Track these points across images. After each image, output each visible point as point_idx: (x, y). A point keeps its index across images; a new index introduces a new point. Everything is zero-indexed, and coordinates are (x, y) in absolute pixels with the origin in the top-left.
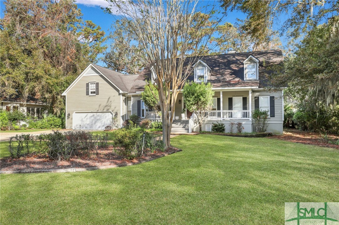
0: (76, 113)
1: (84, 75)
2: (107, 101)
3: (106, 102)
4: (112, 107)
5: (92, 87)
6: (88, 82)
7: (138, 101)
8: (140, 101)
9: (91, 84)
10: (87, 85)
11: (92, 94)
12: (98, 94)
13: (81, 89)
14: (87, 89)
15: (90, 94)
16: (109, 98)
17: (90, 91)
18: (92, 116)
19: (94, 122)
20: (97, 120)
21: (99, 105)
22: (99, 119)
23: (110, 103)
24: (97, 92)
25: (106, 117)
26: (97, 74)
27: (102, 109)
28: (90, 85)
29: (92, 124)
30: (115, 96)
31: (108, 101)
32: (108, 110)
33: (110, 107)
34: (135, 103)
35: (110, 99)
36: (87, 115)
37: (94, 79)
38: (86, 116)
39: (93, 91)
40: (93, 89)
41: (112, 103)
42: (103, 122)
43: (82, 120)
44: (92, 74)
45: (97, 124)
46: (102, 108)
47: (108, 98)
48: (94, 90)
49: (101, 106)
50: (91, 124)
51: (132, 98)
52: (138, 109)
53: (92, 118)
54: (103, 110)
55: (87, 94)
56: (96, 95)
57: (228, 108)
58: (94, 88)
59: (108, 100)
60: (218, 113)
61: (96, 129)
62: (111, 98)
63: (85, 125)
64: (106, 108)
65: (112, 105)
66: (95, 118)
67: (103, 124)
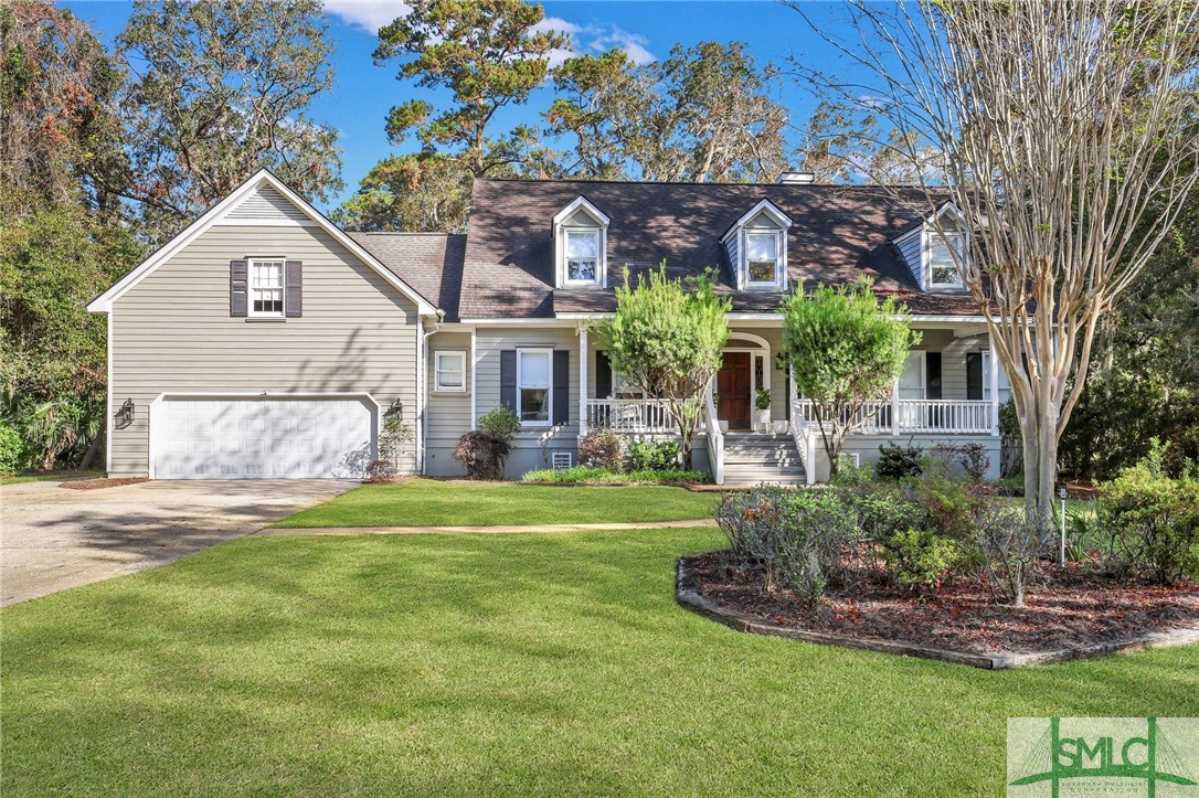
0: (167, 398)
1: (220, 221)
2: (343, 346)
3: (339, 352)
4: (365, 378)
5: (264, 282)
6: (240, 257)
7: (502, 352)
8: (515, 352)
9: (255, 264)
10: (238, 269)
11: (263, 314)
12: (296, 313)
13: (198, 288)
14: (233, 288)
15: (252, 313)
16: (353, 336)
17: (253, 297)
18: (254, 417)
19: (267, 441)
20: (287, 432)
21: (298, 365)
22: (296, 430)
23: (360, 358)
24: (288, 304)
25: (333, 419)
26: (295, 223)
27: (316, 384)
28: (252, 271)
29: (256, 453)
30: (386, 326)
31: (347, 349)
32: (346, 388)
33: (361, 374)
34: (490, 359)
35: (357, 339)
36: (227, 410)
37: (277, 243)
38: (222, 415)
39: (266, 297)
40: (270, 290)
41: (371, 358)
42: (319, 443)
43: (199, 434)
44: (266, 217)
45: (282, 450)
46: (318, 377)
47: (350, 332)
48: (276, 297)
49: (307, 371)
50: (247, 451)
51: (474, 338)
52: (502, 387)
53: (259, 424)
54: (323, 386)
55: (237, 309)
56: (288, 320)
57: (965, 392)
58: (275, 284)
59: (350, 342)
60: (930, 407)
61: (279, 475)
62: (363, 332)
63: (214, 457)
64: (335, 378)
65: (366, 365)
66: (275, 424)
67: (317, 453)
